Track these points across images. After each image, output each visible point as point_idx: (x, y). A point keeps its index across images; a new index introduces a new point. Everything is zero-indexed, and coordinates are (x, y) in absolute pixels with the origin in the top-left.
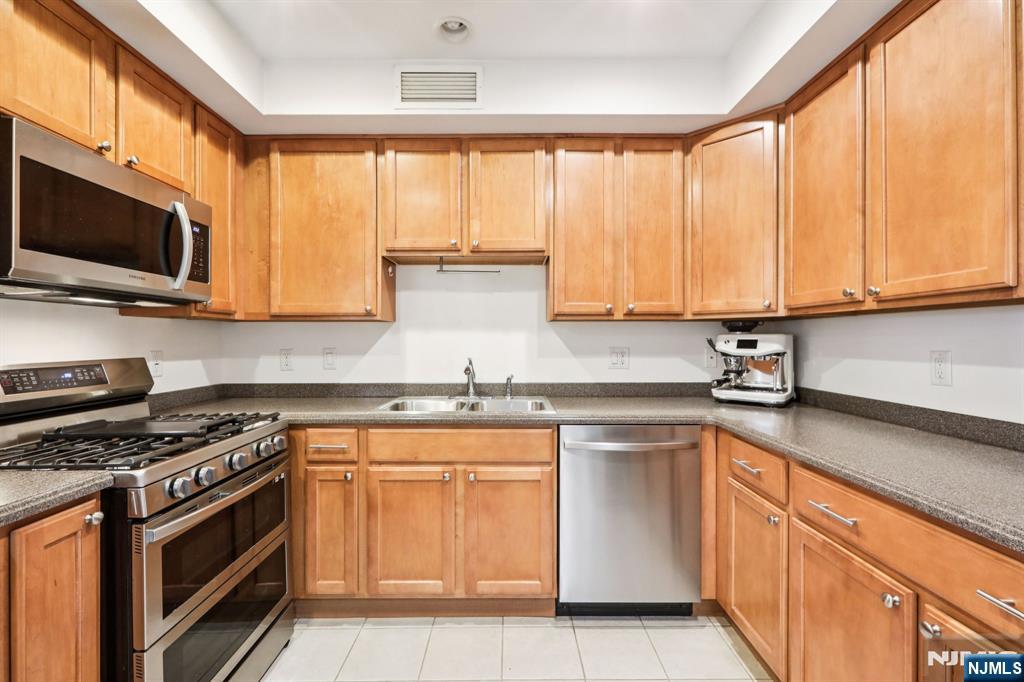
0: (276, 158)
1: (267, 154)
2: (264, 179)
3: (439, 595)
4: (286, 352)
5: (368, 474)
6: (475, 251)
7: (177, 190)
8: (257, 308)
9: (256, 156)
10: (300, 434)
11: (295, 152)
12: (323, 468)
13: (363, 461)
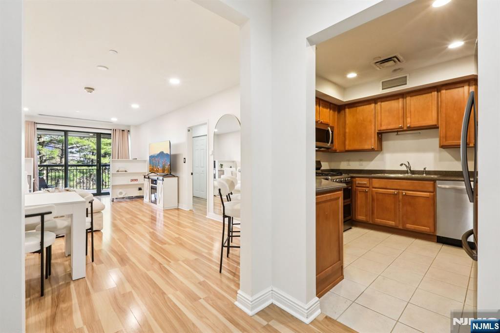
0: (347, 110)
1: (344, 109)
2: (343, 116)
3: (393, 226)
4: (349, 161)
5: (372, 191)
6: (408, 127)
7: (327, 125)
8: (342, 149)
9: (341, 110)
10: (354, 179)
11: (351, 107)
12: (360, 188)
13: (371, 187)
